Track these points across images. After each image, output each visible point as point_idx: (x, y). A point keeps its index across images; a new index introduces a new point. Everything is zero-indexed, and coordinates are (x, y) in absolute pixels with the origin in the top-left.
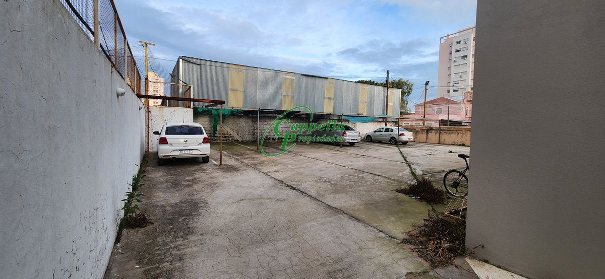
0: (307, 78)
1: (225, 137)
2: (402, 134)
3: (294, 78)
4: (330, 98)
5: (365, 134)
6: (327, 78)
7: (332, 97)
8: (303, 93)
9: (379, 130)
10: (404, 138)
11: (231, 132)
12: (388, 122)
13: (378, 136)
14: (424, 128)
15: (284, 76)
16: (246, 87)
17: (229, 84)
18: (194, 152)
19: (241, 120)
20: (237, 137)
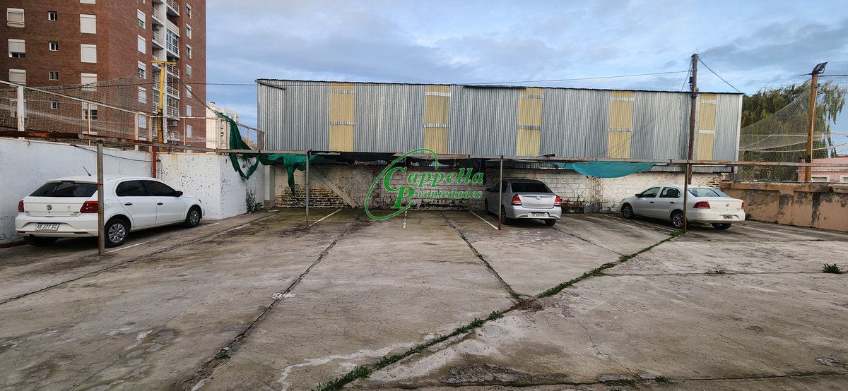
0: (476, 92)
1: (329, 200)
2: (705, 205)
3: (449, 95)
4: (530, 128)
5: (621, 200)
6: (523, 88)
7: (537, 124)
8: (469, 120)
9: (649, 192)
10: (709, 215)
11: (337, 192)
12: (694, 173)
13: (645, 205)
14: (807, 190)
15: (427, 93)
16: (358, 119)
17: (331, 115)
18: (62, 229)
19: (355, 172)
20: (347, 200)
